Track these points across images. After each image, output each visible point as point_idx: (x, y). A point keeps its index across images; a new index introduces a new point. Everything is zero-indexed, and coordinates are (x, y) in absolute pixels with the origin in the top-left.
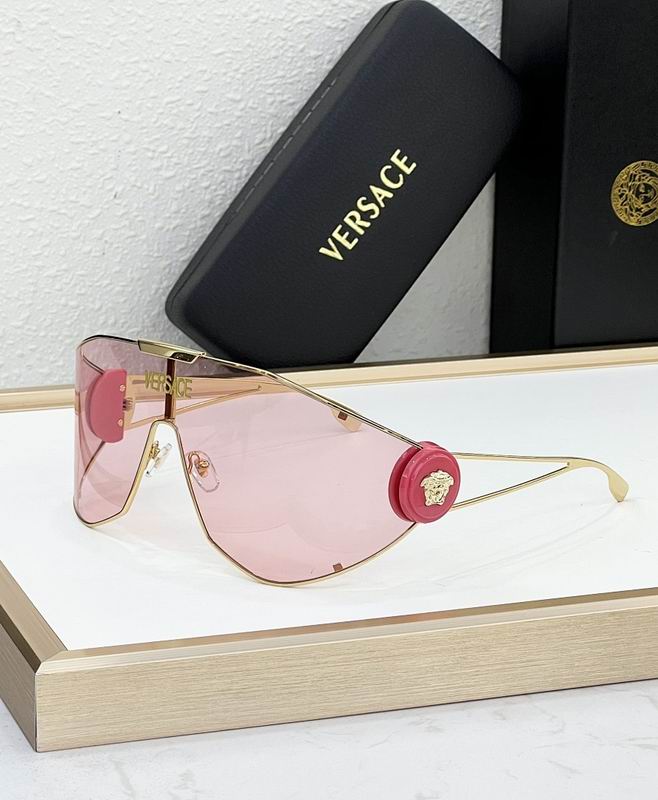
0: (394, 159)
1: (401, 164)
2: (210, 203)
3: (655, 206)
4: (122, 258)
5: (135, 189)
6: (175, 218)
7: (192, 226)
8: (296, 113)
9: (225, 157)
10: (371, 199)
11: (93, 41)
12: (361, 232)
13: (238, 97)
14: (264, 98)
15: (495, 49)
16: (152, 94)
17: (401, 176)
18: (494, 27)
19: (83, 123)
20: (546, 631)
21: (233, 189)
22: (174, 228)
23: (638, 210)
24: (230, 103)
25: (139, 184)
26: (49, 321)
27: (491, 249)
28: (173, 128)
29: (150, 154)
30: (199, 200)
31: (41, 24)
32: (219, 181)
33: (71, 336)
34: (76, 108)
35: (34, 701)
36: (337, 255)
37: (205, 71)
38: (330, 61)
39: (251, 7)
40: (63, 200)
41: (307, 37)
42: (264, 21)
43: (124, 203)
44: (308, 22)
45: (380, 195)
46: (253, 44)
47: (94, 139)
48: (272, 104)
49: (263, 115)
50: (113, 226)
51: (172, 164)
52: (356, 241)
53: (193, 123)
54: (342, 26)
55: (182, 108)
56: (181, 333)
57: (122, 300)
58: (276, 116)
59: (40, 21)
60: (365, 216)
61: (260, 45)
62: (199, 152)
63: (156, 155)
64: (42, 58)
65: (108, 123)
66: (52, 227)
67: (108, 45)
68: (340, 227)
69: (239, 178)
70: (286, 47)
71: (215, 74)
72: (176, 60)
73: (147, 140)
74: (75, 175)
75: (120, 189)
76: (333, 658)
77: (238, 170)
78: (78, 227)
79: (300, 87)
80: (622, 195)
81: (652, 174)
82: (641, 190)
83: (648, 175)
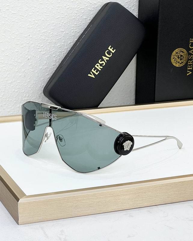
0: (109, 48)
1: (111, 50)
2: (56, 61)
3: (183, 61)
4: (30, 77)
5: (34, 57)
6: (45, 66)
7: (50, 68)
8: (80, 35)
9: (60, 48)
10: (103, 60)
11: (22, 15)
12: (100, 70)
13: (63, 30)
14: (71, 30)
15: (136, 16)
16: (39, 30)
17: (111, 53)
18: (136, 9)
19: (19, 39)
20: (162, 187)
21: (62, 57)
22: (45, 68)
23: (178, 62)
24: (61, 32)
25: (35, 56)
26: (9, 96)
27: (136, 73)
28: (44, 40)
29: (38, 47)
30: (52, 60)
32: (58, 55)
33: (16, 100)
34: (16, 34)
35: (18, 210)
36: (93, 76)
37: (54, 23)
38: (89, 20)
39: (67, 4)
40: (13, 61)
41: (83, 13)
42: (71, 8)
43: (31, 62)
44: (83, 9)
45: (105, 59)
46: (67, 15)
47: (22, 43)
48: (73, 32)
49: (70, 35)
50: (28, 68)
51: (45, 50)
52: (98, 72)
53: (50, 38)
54: (93, 10)
55: (47, 34)
56: (47, 99)
57: (30, 90)
58: (74, 36)
59: (6, 9)
60: (101, 65)
61: (69, 15)
62: (52, 46)
63: (40, 47)
64: (7, 20)
65: (26, 38)
66: (10, 68)
67: (26, 16)
68: (94, 68)
69: (64, 54)
70: (77, 16)
71: (57, 24)
72: (46, 20)
73: (37, 43)
74: (17, 54)
75: (29, 57)
76: (102, 196)
77: (63, 51)
78: (18, 68)
79: (81, 27)
80: (174, 58)
81: (183, 52)
82: (180, 57)
83: (181, 52)
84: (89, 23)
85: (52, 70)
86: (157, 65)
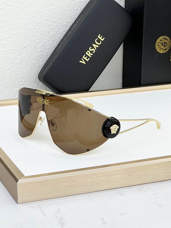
0: (99, 37)
1: (100, 38)
2: (49, 49)
3: (167, 48)
4: (26, 64)
5: (29, 45)
6: (40, 53)
7: (44, 55)
8: (72, 24)
9: (53, 36)
10: (93, 47)
11: (18, 6)
12: (90, 56)
13: (56, 20)
14: (63, 21)
15: (123, 6)
16: (33, 20)
17: (101, 41)
19: (15, 28)
20: (151, 167)
21: (55, 45)
22: (40, 55)
23: (162, 49)
24: (54, 22)
25: (30, 44)
26: (7, 81)
27: (123, 59)
28: (39, 29)
29: (33, 36)
30: (46, 48)
31: (4, 2)
32: (51, 43)
33: (13, 85)
34: (13, 24)
35: (17, 190)
36: (84, 63)
37: (47, 14)
38: (80, 10)
40: (10, 49)
41: (74, 4)
43: (26, 49)
45: (95, 47)
46: (60, 6)
47: (18, 32)
48: (65, 22)
49: (63, 25)
50: (24, 55)
51: (39, 39)
52: (89, 59)
53: (44, 27)
55: (41, 24)
56: (42, 83)
57: (26, 75)
58: (66, 25)
60: (91, 52)
61: (62, 6)
62: (46, 35)
64: (4, 11)
65: (22, 28)
66: (8, 56)
67: (22, 7)
68: (85, 55)
69: (57, 42)
70: (68, 7)
71: (50, 14)
72: (40, 11)
73: (32, 32)
74: (13, 42)
75: (25, 46)
76: (96, 176)
77: (56, 40)
78: (15, 56)
79: (72, 17)
80: (158, 45)
81: (166, 39)
82: (163, 44)
83: (165, 40)
84: (79, 14)
85: (47, 57)
86: (143, 51)
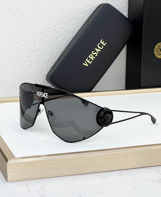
0: (101, 42)
1: (103, 43)
2: (57, 53)
4: (36, 66)
5: (39, 49)
6: (49, 56)
7: (53, 58)
8: (78, 31)
9: (61, 41)
10: (95, 51)
11: (28, 13)
12: (93, 59)
13: (64, 27)
14: (70, 27)
15: (127, 16)
16: (43, 26)
17: (103, 46)
18: (126, 10)
19: (26, 33)
20: (131, 154)
21: (63, 49)
22: (48, 59)
23: (160, 54)
24: (62, 28)
25: (40, 48)
26: (18, 81)
27: (126, 64)
28: (48, 35)
29: (42, 41)
30: (54, 52)
31: (16, 9)
32: (59, 47)
34: (24, 29)
35: (7, 170)
36: (87, 65)
37: (56, 21)
38: (86, 18)
39: (67, 5)
40: (21, 52)
41: (81, 12)
42: (70, 9)
43: (36, 53)
44: (81, 9)
45: (97, 51)
46: (67, 14)
47: (29, 37)
48: (72, 28)
49: (70, 31)
50: (33, 58)
51: (48, 43)
52: (92, 62)
53: (53, 33)
54: (89, 10)
55: (50, 30)
57: (36, 76)
58: (73, 32)
59: (15, 9)
60: (94, 56)
61: (69, 14)
62: (54, 40)
63: (44, 41)
64: (16, 17)
65: (32, 33)
66: (18, 58)
67: (32, 14)
68: (88, 58)
69: (64, 47)
70: (75, 15)
71: (58, 21)
72: (49, 18)
73: (42, 37)
74: (24, 46)
75: (35, 49)
76: (80, 160)
77: (64, 45)
78: (25, 58)
79: (79, 24)
80: (157, 51)
